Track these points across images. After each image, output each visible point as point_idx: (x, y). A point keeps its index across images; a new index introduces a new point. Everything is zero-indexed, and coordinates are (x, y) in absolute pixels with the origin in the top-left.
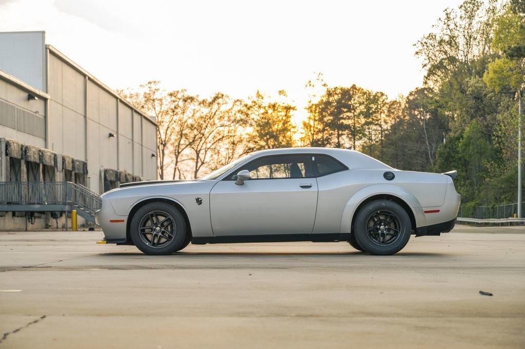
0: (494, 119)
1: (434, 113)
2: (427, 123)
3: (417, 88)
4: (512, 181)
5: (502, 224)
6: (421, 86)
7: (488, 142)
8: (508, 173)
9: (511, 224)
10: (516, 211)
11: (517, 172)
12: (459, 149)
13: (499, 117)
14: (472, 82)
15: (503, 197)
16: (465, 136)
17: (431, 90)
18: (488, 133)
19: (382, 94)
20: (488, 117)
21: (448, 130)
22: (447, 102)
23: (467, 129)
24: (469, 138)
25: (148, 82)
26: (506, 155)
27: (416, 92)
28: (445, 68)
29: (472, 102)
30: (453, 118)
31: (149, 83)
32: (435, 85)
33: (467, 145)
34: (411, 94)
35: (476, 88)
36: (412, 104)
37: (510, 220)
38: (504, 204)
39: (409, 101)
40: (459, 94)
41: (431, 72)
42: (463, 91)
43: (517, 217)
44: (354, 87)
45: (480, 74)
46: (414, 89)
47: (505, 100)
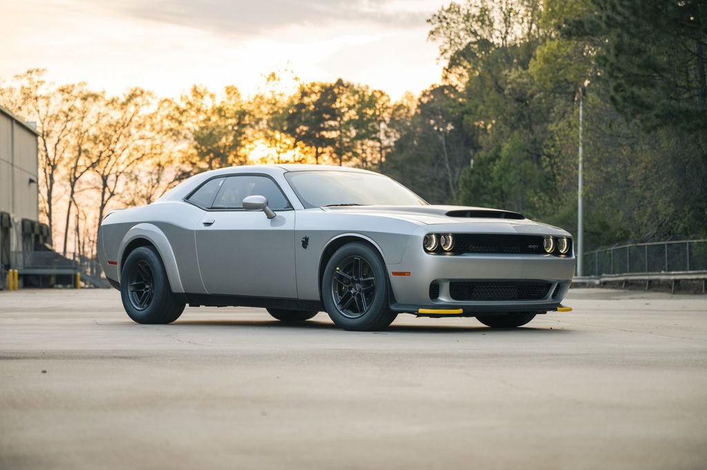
0: (545, 131)
1: (458, 122)
2: (448, 137)
3: (432, 86)
6: (439, 82)
7: (536, 166)
8: (564, 210)
12: (495, 175)
13: (552, 127)
14: (513, 75)
16: (504, 153)
17: (452, 88)
18: (535, 153)
19: (382, 94)
20: (537, 129)
21: (477, 148)
22: (477, 107)
23: (506, 146)
24: (510, 159)
25: (26, 71)
26: (561, 183)
27: (432, 92)
28: (474, 56)
29: (512, 107)
30: (485, 130)
31: (30, 72)
32: (460, 80)
33: (505, 169)
34: (424, 95)
35: (518, 84)
36: (426, 110)
39: (421, 106)
40: (493, 95)
41: (454, 61)
42: (500, 90)
44: (340, 83)
45: (524, 65)
46: (428, 87)
47: (561, 103)
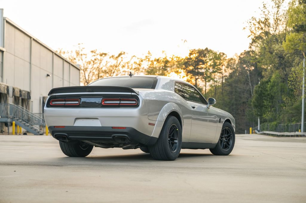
0: (290, 70)
1: (255, 66)
3: (245, 51)
4: (298, 109)
5: (292, 136)
6: (248, 49)
8: (296, 104)
9: (297, 136)
10: (300, 128)
11: (302, 103)
12: (268, 89)
14: (276, 47)
15: (293, 119)
16: (272, 80)
17: (253, 52)
18: (285, 79)
19: (224, 54)
21: (262, 77)
22: (262, 60)
23: (274, 76)
24: (274, 82)
26: (296, 93)
27: (245, 53)
28: (262, 38)
30: (266, 69)
32: (256, 49)
33: (273, 86)
34: (241, 54)
35: (279, 51)
36: (242, 61)
37: (297, 133)
38: (294, 123)
39: (240, 58)
40: (269, 55)
41: (254, 41)
42: (271, 53)
43: (301, 131)
44: (207, 49)
46: (243, 51)
47: (297, 59)
